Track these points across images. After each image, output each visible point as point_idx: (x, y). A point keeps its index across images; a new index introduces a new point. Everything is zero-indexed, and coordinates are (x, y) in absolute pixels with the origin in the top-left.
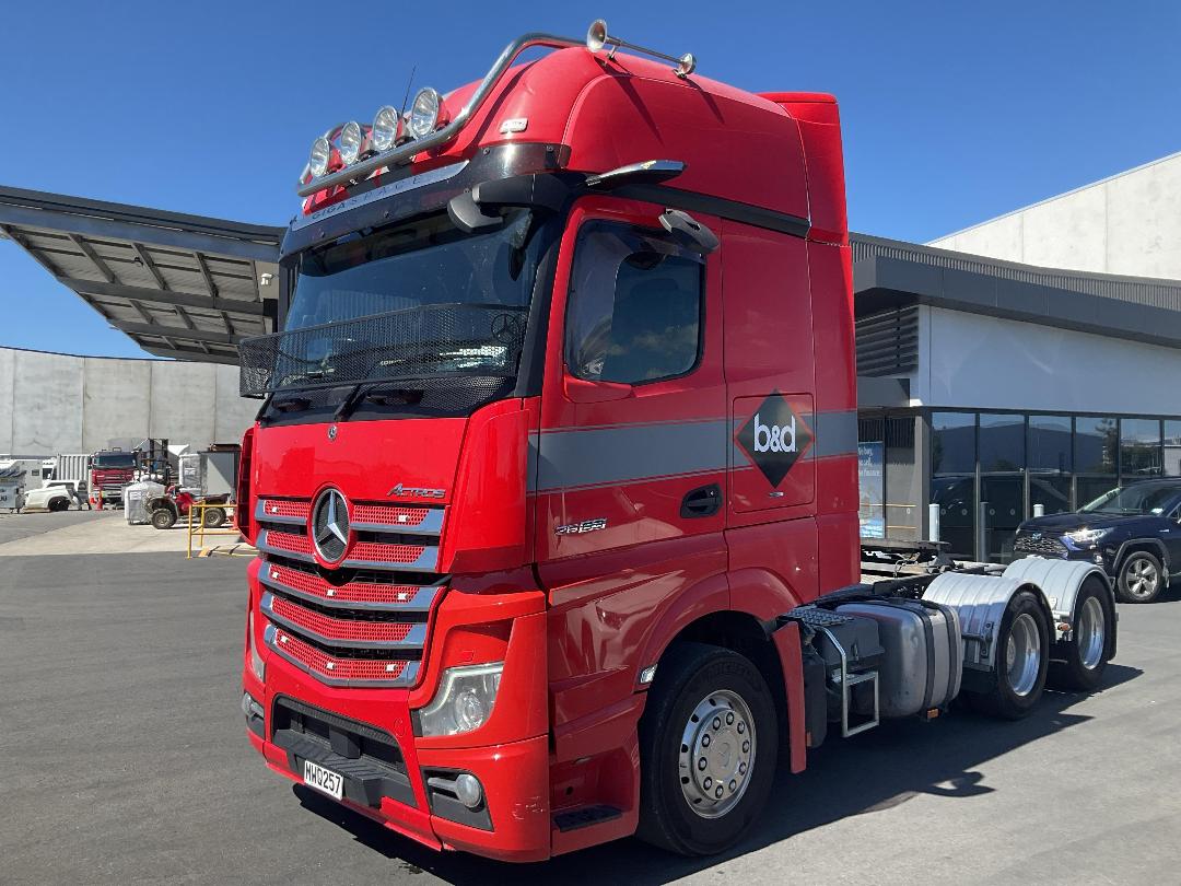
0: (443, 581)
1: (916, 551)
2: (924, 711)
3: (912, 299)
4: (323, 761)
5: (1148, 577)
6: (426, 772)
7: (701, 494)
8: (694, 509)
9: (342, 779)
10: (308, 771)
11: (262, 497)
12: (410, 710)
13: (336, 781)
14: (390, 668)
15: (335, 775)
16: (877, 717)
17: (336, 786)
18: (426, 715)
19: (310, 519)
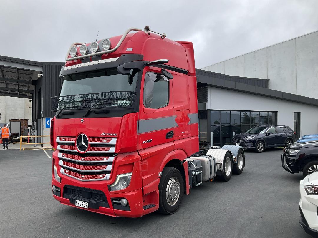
0: (116, 155)
1: (203, 144)
2: (209, 180)
3: (206, 85)
4: (81, 199)
5: (262, 148)
6: (112, 199)
7: (169, 133)
8: (168, 136)
9: (88, 204)
10: (77, 203)
11: (58, 136)
12: (108, 185)
13: (86, 204)
14: (101, 176)
15: (86, 202)
16: (202, 181)
17: (86, 205)
18: (112, 186)
19: (76, 142)
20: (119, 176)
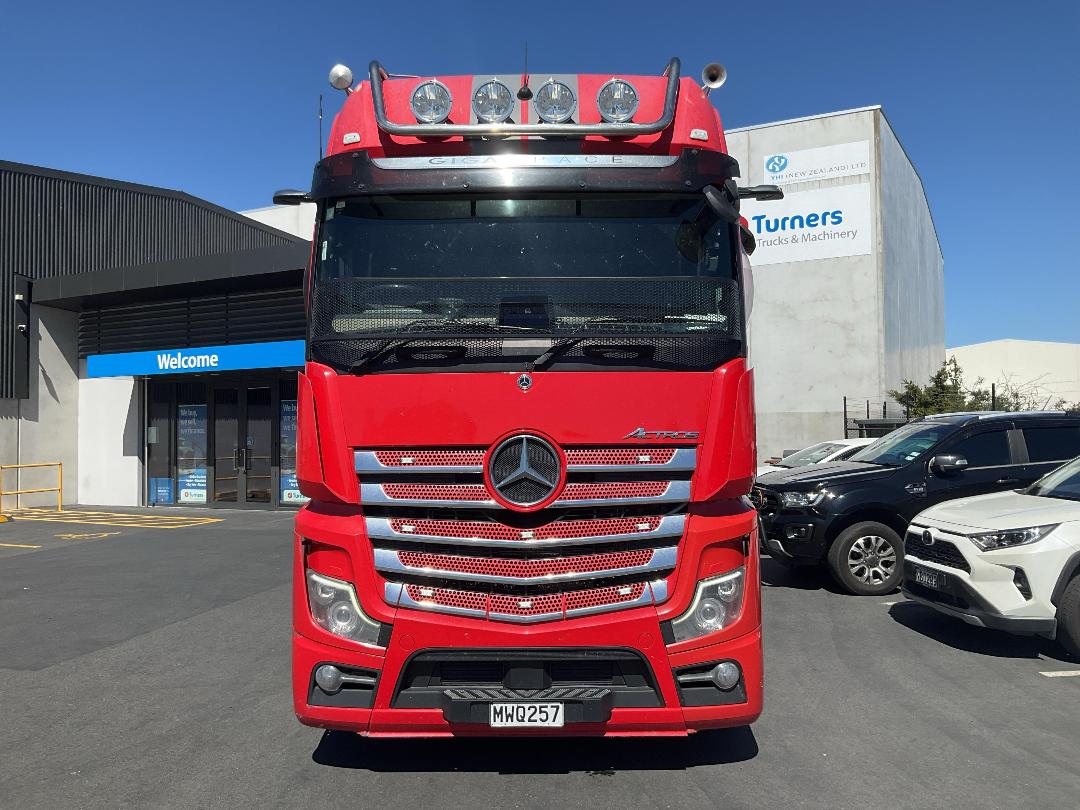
6: (677, 671)
9: (561, 706)
10: (499, 714)
14: (627, 591)
15: (550, 704)
17: (551, 717)
18: (675, 623)
19: (487, 467)
20: (703, 586)
